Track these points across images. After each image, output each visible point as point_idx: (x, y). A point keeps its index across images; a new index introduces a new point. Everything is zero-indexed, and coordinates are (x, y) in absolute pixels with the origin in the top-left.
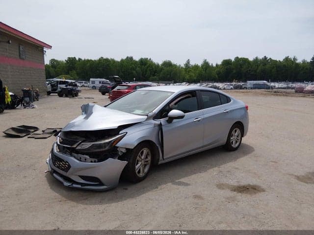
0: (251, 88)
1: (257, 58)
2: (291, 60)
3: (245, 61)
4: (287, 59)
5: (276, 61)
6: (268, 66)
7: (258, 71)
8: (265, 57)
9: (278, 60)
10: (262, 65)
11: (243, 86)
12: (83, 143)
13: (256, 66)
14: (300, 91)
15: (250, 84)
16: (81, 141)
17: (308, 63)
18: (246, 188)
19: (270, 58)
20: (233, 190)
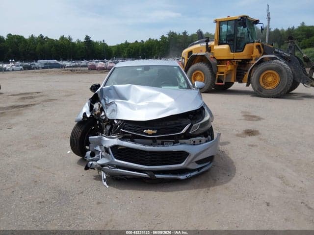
0: (43, 68)
1: (32, 36)
2: (67, 40)
3: (20, 39)
4: (62, 38)
5: (53, 40)
6: (46, 45)
7: (37, 50)
8: (41, 35)
9: (54, 39)
10: (39, 43)
11: (33, 66)
12: (194, 125)
13: (33, 44)
14: (93, 68)
15: (41, 63)
16: (190, 124)
17: (82, 42)
18: (250, 133)
19: (47, 37)
20: (249, 136)
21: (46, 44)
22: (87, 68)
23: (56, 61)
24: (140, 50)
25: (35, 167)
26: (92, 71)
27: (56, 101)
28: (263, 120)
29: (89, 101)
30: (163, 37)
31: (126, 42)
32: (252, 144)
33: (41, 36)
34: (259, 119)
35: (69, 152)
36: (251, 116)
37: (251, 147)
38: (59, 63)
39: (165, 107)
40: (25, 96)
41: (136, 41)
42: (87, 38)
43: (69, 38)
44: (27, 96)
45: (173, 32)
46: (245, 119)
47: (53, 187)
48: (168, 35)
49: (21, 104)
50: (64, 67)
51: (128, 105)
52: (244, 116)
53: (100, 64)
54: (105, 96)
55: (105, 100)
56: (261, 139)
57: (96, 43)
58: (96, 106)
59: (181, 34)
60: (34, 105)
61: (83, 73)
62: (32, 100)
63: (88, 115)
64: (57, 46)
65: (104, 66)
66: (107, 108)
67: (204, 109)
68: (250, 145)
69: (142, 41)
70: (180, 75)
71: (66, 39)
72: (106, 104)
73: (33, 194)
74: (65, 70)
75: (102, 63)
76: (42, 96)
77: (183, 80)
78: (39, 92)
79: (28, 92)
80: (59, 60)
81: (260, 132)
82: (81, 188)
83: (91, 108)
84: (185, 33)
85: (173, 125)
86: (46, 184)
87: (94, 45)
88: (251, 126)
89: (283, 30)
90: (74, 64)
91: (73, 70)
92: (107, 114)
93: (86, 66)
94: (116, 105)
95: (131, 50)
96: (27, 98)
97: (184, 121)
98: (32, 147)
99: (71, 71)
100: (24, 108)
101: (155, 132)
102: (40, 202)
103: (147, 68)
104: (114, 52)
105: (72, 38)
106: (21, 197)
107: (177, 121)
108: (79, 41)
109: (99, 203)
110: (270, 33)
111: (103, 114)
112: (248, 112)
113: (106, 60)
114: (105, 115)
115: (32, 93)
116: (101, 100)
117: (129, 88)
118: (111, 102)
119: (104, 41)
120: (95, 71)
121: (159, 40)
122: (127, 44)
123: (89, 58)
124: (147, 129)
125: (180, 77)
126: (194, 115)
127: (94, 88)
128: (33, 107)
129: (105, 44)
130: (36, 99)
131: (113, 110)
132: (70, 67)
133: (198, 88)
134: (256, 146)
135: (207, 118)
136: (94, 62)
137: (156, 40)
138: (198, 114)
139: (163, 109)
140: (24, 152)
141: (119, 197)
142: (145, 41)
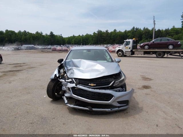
0: (26, 49)
1: (20, 31)
3: (13, 32)
4: (37, 33)
5: (32, 34)
7: (22, 39)
9: (33, 33)
10: (24, 35)
11: (20, 48)
12: (116, 82)
13: (20, 36)
14: (55, 50)
15: (24, 47)
16: (114, 81)
17: (48, 35)
18: (146, 87)
19: (28, 32)
20: (146, 89)
21: (27, 36)
22: (51, 50)
23: (33, 45)
24: (81, 40)
25: (26, 104)
26: (54, 52)
27: (34, 68)
28: (153, 81)
29: (58, 68)
30: (94, 33)
31: (74, 36)
32: (147, 93)
33: (25, 31)
34: (150, 80)
35: (45, 96)
36: (146, 78)
37: (147, 95)
38: (35, 46)
39: (101, 72)
40: (17, 65)
41: (79, 35)
42: (51, 33)
43: (41, 33)
44: (18, 65)
45: (100, 31)
46: (143, 80)
47: (38, 115)
48: (98, 32)
49: (15, 69)
50: (38, 49)
51: (79, 70)
52: (142, 78)
53: (58, 48)
54: (67, 65)
55: (67, 67)
56: (152, 91)
57: (57, 36)
58: (62, 71)
59: (105, 32)
60: (22, 70)
61: (49, 53)
62: (20, 67)
63: (57, 76)
64: (34, 37)
65: (60, 49)
66: (68, 72)
67: (121, 73)
68: (146, 94)
69: (83, 35)
70: (107, 54)
71: (39, 33)
72: (68, 70)
73: (27, 119)
74: (38, 51)
75: (60, 47)
76: (26, 65)
77: (108, 57)
78: (25, 63)
79: (18, 63)
80: (35, 45)
81: (151, 87)
82: (53, 116)
83: (59, 72)
84: (107, 31)
85: (105, 81)
86: (34, 113)
87: (55, 37)
88: (146, 83)
89: (162, 30)
90: (43, 47)
91: (43, 51)
92: (68, 75)
93: (50, 49)
94: (73, 70)
95: (76, 40)
96: (18, 66)
97: (110, 80)
98: (24, 93)
99: (42, 51)
100: (17, 72)
101: (95, 85)
102: (31, 123)
103: (89, 50)
104: (66, 41)
105: (43, 33)
106: (20, 120)
107: (107, 80)
108: (46, 35)
109: (64, 124)
110: (155, 31)
111: (66, 75)
112: (144, 76)
113: (62, 46)
114: (67, 76)
115: (21, 64)
116: (65, 67)
117: (80, 61)
118: (70, 69)
119: (61, 35)
120: (56, 52)
121: (92, 34)
122: (74, 37)
123: (52, 44)
124: (91, 83)
125: (107, 56)
126: (115, 76)
127: (60, 61)
128: (22, 71)
129: (62, 36)
130: (23, 67)
131: (72, 73)
132: (41, 49)
133: (117, 62)
134: (150, 94)
135: (122, 78)
136: (55, 47)
137: (91, 35)
138: (118, 76)
139: (99, 73)
140: (20, 96)
141: (75, 121)
142: (84, 35)
